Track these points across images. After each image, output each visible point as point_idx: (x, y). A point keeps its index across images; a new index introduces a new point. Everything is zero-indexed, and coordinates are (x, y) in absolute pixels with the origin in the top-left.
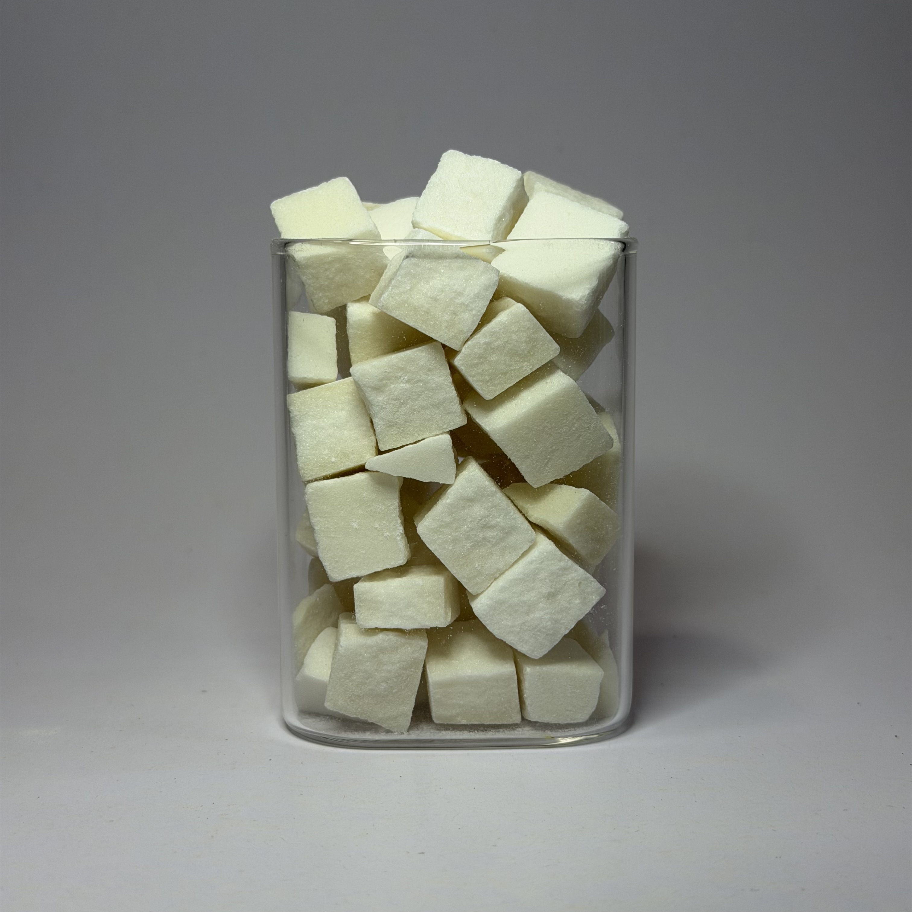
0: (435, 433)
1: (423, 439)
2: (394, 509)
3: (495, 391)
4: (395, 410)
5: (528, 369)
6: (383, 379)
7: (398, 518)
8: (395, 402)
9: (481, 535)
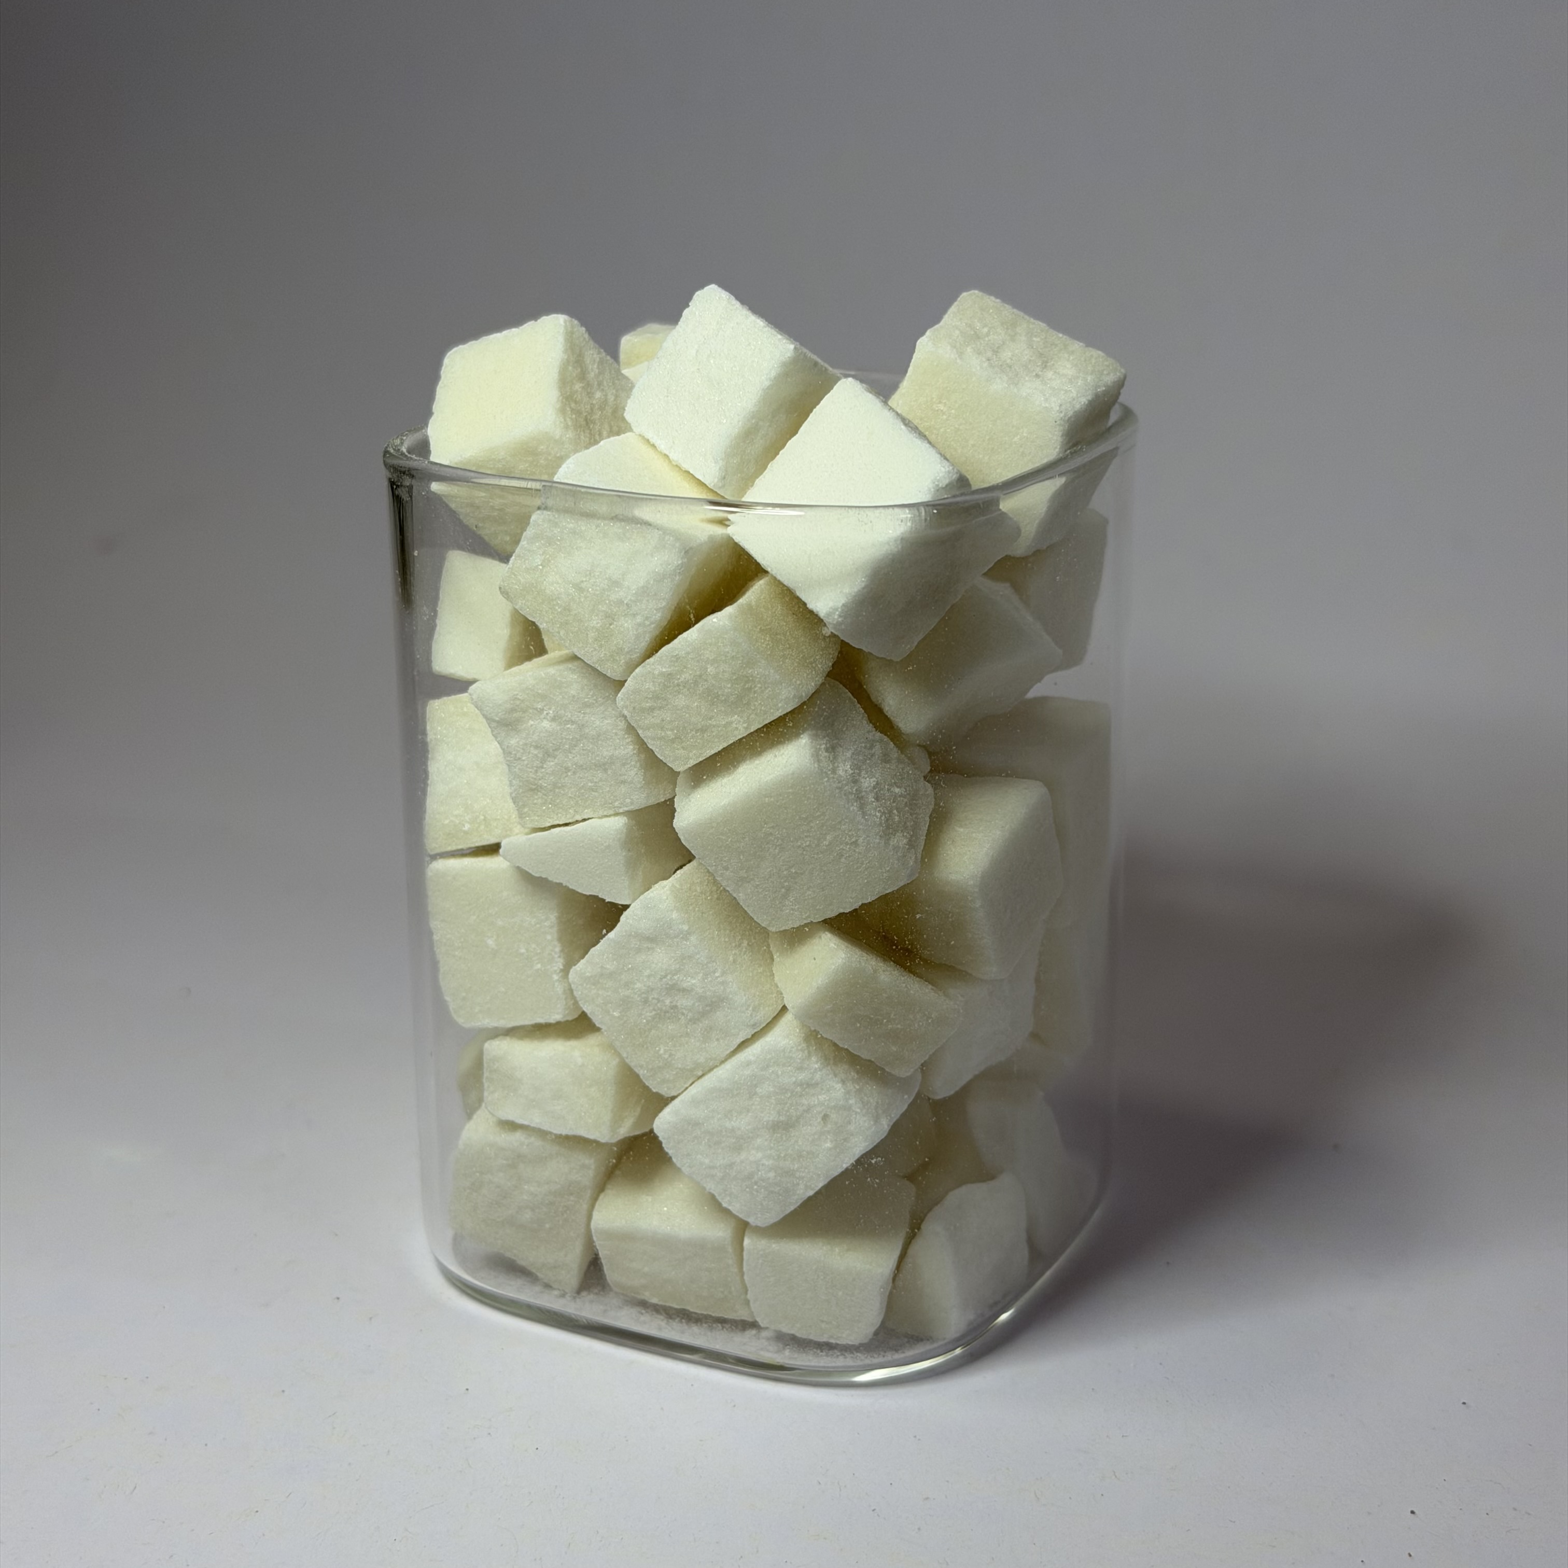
0: (601, 813)
1: (584, 820)
2: (551, 927)
3: (689, 758)
4: (537, 763)
5: (740, 727)
6: (513, 710)
7: (556, 943)
8: (536, 752)
9: (668, 1002)
